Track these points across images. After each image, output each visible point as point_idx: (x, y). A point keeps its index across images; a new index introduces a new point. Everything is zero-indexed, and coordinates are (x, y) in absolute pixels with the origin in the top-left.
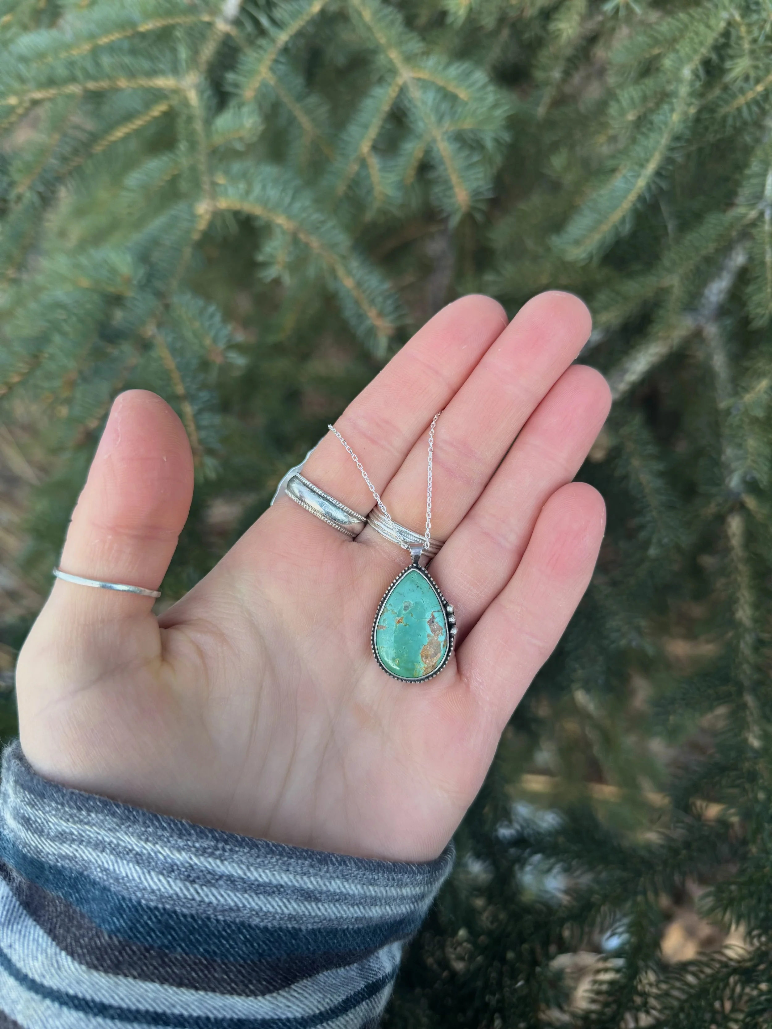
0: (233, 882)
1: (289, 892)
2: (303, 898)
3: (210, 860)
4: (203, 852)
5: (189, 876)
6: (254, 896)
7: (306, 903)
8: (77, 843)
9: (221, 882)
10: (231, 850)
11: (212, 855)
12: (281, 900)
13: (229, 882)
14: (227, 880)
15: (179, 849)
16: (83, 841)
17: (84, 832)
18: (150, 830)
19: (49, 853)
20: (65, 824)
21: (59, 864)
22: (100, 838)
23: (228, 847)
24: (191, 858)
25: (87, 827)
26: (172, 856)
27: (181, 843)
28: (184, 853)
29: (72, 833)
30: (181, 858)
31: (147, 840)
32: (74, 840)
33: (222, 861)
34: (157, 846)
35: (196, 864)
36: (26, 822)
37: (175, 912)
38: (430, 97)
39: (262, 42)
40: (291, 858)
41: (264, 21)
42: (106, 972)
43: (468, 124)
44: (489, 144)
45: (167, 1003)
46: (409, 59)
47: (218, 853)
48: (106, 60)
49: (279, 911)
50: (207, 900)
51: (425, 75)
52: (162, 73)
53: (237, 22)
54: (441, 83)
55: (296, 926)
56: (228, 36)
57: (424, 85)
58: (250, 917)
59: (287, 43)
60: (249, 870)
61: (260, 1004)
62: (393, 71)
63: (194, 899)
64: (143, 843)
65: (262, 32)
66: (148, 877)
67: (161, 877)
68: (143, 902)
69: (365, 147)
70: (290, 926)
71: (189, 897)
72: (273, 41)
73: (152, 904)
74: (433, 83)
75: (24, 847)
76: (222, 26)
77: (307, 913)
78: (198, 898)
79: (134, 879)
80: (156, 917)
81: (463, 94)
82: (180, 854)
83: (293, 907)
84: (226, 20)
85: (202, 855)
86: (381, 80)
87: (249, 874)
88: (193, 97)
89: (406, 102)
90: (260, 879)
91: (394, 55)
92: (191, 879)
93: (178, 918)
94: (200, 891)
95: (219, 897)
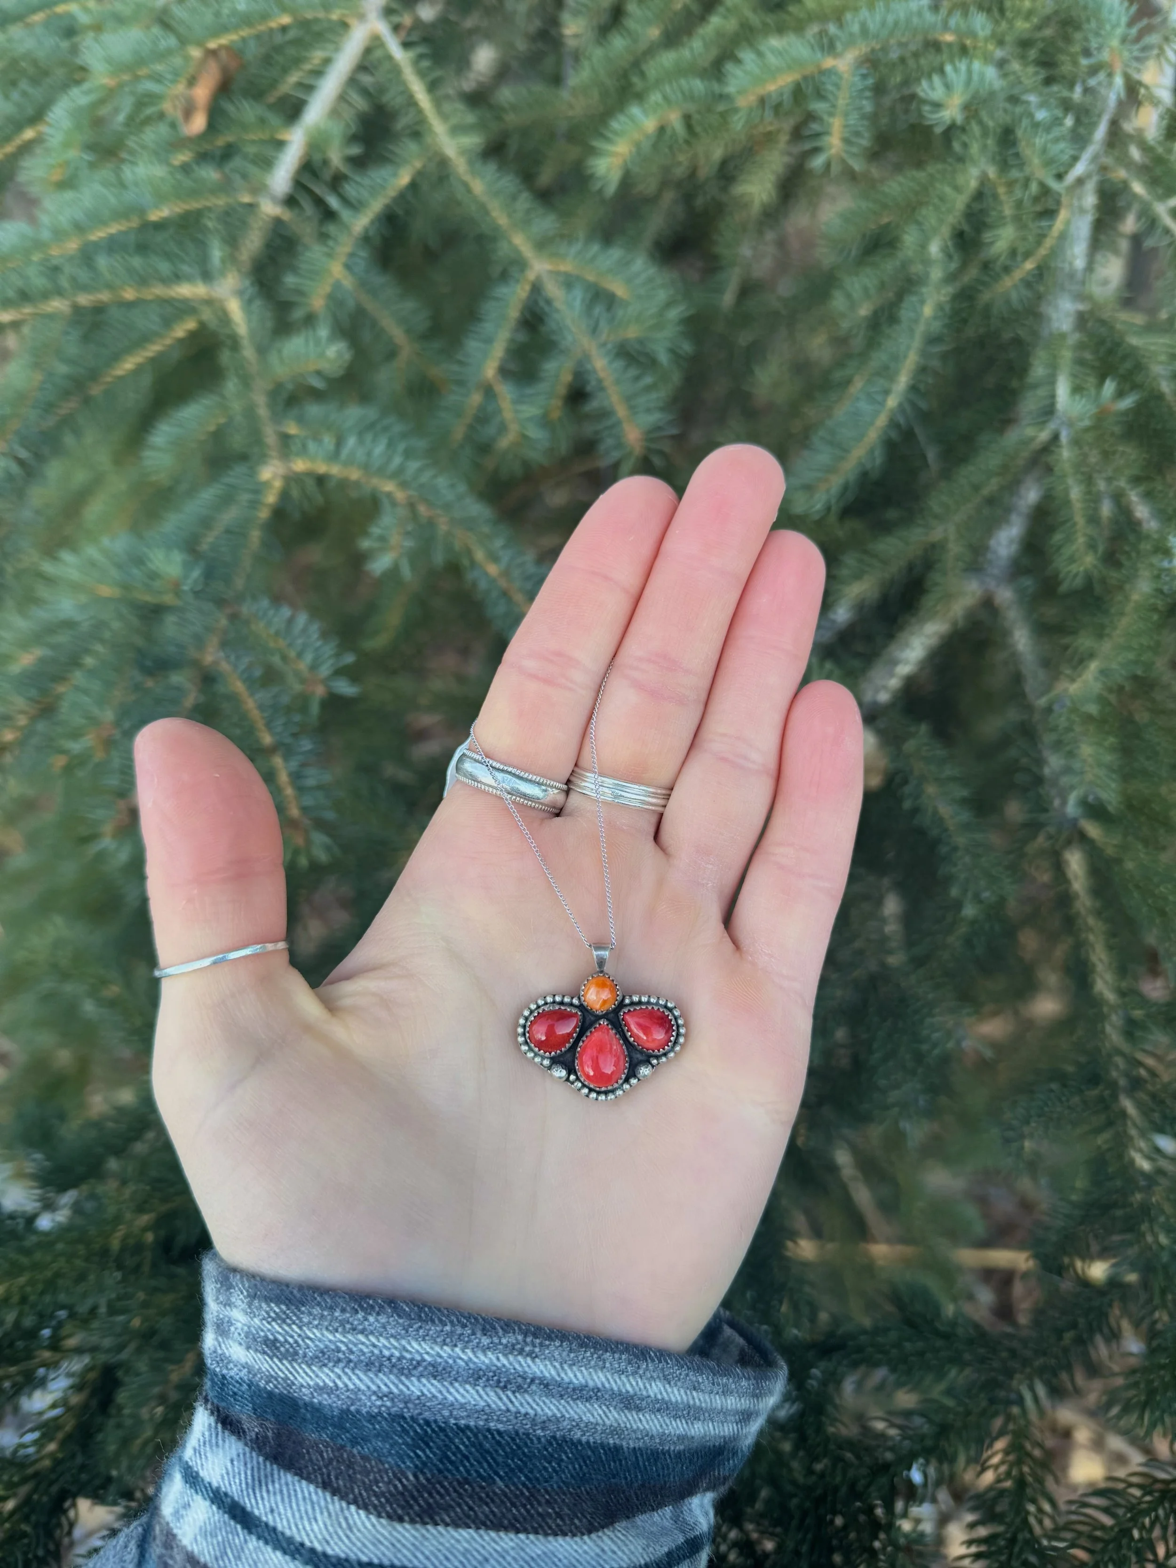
0: (547, 1386)
1: (607, 1396)
2: (622, 1405)
3: (520, 1358)
4: (511, 1349)
5: (499, 1381)
6: (571, 1402)
7: (626, 1411)
8: (341, 1365)
9: (534, 1387)
10: (541, 1345)
11: (521, 1352)
12: (600, 1407)
13: (542, 1386)
14: (540, 1384)
15: (484, 1350)
16: (350, 1361)
17: (355, 1345)
18: (448, 1328)
19: (302, 1386)
20: (331, 1337)
21: (315, 1401)
22: (376, 1352)
23: (538, 1341)
24: (498, 1359)
25: (361, 1337)
26: (475, 1360)
27: (485, 1341)
28: (489, 1354)
29: (338, 1350)
30: (487, 1361)
31: (444, 1343)
32: (339, 1360)
33: (533, 1359)
34: (457, 1350)
35: (504, 1366)
36: (271, 1346)
37: (489, 1430)
38: (578, 295)
39: (332, 229)
40: (606, 1351)
41: (333, 202)
42: (412, 1521)
43: (632, 333)
44: (663, 358)
45: (479, 1558)
46: (542, 244)
47: (527, 1349)
48: (102, 262)
49: (600, 1421)
50: (523, 1411)
51: (567, 267)
52: (189, 279)
53: (290, 201)
54: (591, 278)
55: (617, 1442)
56: (278, 222)
57: (569, 282)
58: (570, 1430)
59: (366, 230)
60: (562, 1368)
61: (586, 1548)
62: (521, 264)
63: (508, 1410)
64: (437, 1349)
65: (329, 215)
66: (452, 1390)
67: (468, 1387)
68: (453, 1421)
69: (490, 370)
70: (611, 1441)
71: (503, 1408)
72: (346, 228)
73: (463, 1422)
74: (578, 278)
75: (267, 1383)
76: (270, 209)
77: (628, 1426)
78: (513, 1409)
79: (434, 1396)
80: (469, 1438)
81: (619, 289)
82: (485, 1355)
83: (613, 1416)
84: (274, 199)
85: (511, 1353)
86: (505, 276)
87: (563, 1375)
88: (235, 308)
89: (542, 303)
90: (575, 1381)
91: (520, 242)
92: (502, 1384)
93: (494, 1438)
94: (513, 1399)
95: (534, 1406)
